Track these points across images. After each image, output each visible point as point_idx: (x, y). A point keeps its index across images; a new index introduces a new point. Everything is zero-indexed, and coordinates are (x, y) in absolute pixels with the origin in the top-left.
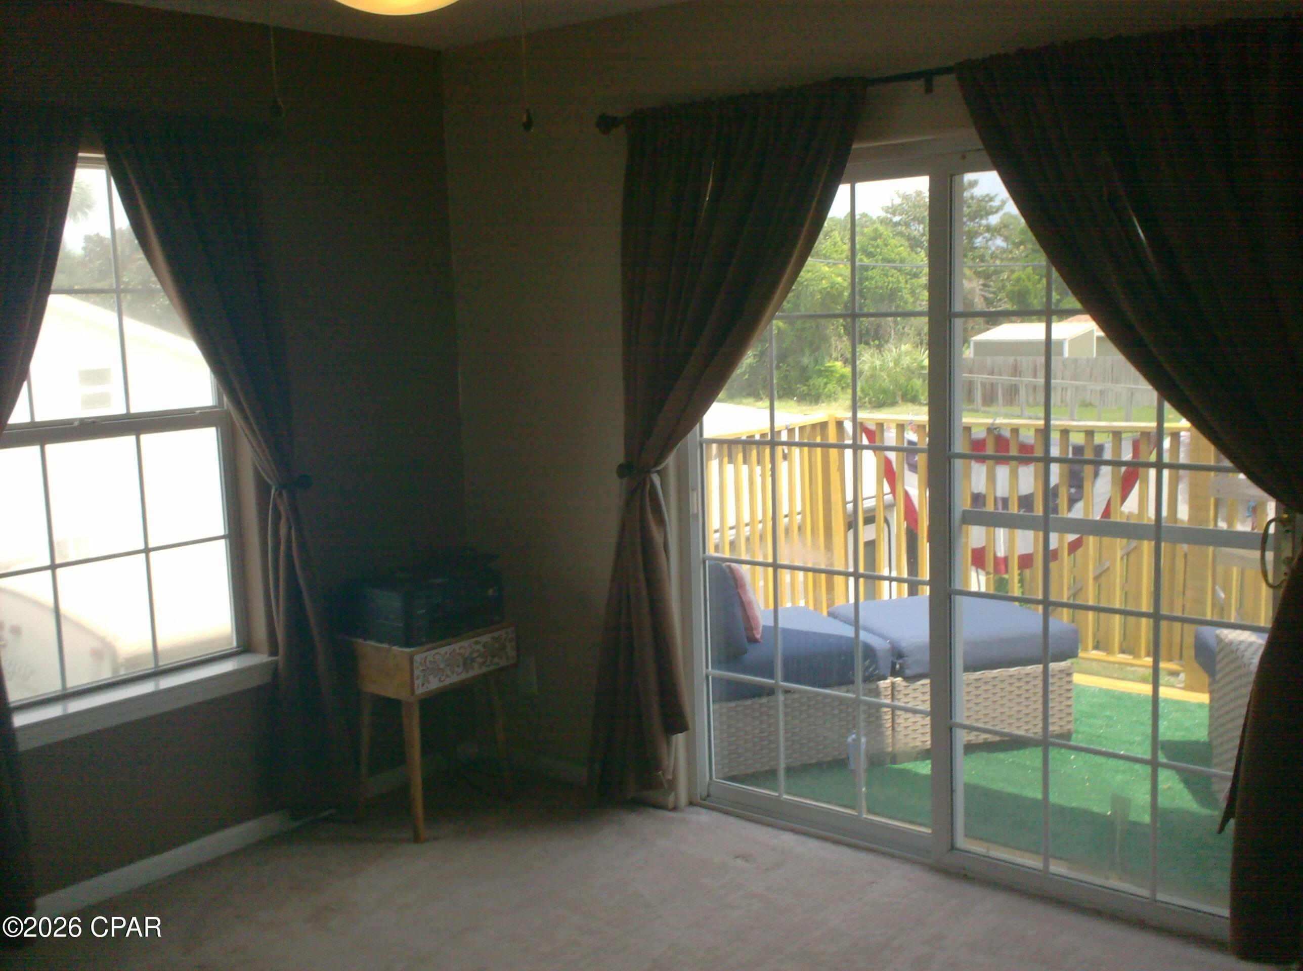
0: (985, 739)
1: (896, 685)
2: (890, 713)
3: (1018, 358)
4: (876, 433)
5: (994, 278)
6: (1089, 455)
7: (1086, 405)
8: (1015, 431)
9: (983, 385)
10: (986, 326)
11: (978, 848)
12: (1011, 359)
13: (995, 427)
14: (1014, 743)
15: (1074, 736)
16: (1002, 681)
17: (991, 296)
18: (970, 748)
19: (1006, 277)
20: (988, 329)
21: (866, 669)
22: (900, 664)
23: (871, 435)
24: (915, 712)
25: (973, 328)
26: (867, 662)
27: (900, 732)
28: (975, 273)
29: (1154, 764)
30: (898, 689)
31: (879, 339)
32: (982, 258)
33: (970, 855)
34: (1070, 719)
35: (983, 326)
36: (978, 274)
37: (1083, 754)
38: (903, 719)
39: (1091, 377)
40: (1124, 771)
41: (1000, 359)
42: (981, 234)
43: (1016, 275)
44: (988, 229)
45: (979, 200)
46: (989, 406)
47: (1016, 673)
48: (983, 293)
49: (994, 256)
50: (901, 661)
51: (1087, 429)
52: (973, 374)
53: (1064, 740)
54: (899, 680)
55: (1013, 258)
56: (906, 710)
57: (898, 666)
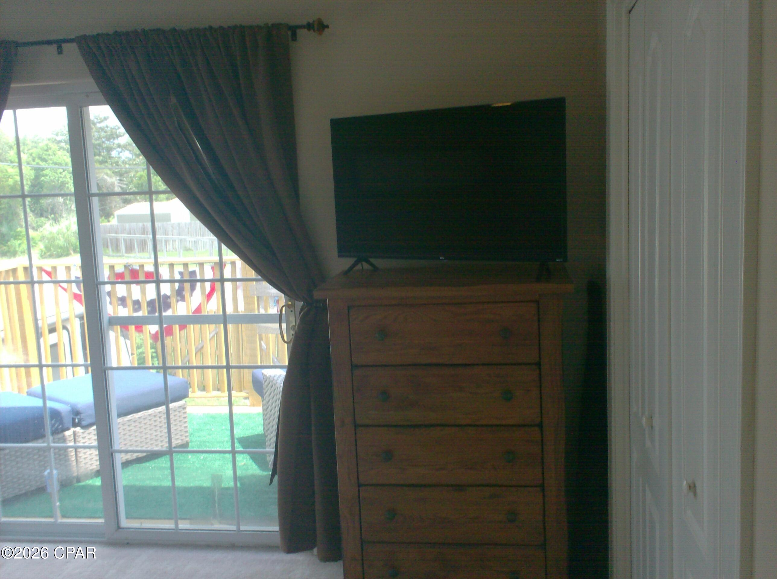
0: (136, 456)
1: (77, 433)
2: (74, 451)
3: (145, 224)
4: (52, 273)
5: (125, 175)
6: (186, 277)
7: (187, 250)
8: (142, 266)
9: (125, 240)
10: (124, 205)
11: (135, 524)
12: (141, 225)
13: (129, 264)
14: (153, 456)
15: (190, 444)
16: (145, 419)
17: (125, 186)
18: (126, 464)
19: (133, 175)
20: (125, 206)
21: (53, 426)
22: (78, 419)
23: (49, 274)
24: (90, 447)
25: (115, 206)
26: (53, 422)
27: (82, 461)
28: (113, 172)
29: (233, 452)
30: (78, 435)
31: (55, 214)
32: (117, 163)
33: (131, 530)
34: (187, 434)
35: (121, 205)
36: (115, 173)
37: (196, 454)
38: (82, 453)
39: (188, 233)
40: (220, 460)
41: (134, 225)
42: (115, 149)
43: (139, 174)
44: (119, 146)
45: (111, 128)
46: (130, 253)
47: (153, 412)
48: (120, 185)
49: (124, 162)
50: (78, 417)
51: (184, 263)
52: (119, 234)
53: (184, 449)
54: (78, 429)
55: (136, 164)
56: (85, 447)
57: (77, 420)
